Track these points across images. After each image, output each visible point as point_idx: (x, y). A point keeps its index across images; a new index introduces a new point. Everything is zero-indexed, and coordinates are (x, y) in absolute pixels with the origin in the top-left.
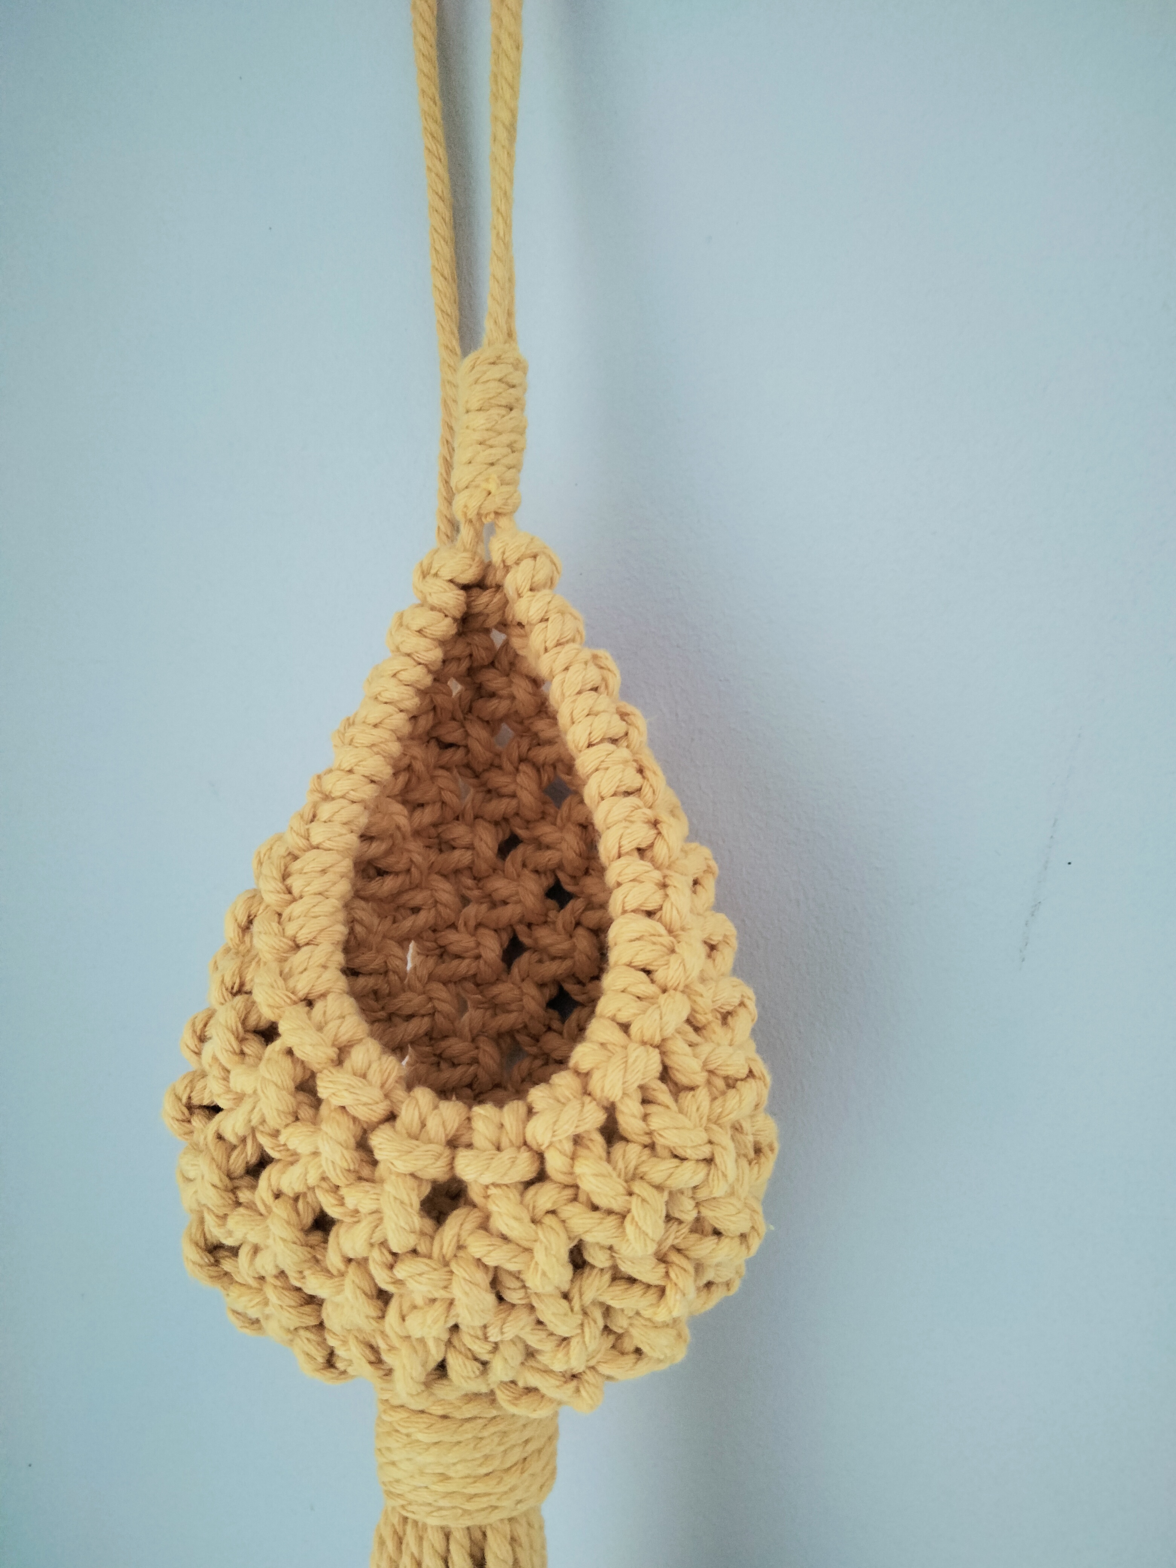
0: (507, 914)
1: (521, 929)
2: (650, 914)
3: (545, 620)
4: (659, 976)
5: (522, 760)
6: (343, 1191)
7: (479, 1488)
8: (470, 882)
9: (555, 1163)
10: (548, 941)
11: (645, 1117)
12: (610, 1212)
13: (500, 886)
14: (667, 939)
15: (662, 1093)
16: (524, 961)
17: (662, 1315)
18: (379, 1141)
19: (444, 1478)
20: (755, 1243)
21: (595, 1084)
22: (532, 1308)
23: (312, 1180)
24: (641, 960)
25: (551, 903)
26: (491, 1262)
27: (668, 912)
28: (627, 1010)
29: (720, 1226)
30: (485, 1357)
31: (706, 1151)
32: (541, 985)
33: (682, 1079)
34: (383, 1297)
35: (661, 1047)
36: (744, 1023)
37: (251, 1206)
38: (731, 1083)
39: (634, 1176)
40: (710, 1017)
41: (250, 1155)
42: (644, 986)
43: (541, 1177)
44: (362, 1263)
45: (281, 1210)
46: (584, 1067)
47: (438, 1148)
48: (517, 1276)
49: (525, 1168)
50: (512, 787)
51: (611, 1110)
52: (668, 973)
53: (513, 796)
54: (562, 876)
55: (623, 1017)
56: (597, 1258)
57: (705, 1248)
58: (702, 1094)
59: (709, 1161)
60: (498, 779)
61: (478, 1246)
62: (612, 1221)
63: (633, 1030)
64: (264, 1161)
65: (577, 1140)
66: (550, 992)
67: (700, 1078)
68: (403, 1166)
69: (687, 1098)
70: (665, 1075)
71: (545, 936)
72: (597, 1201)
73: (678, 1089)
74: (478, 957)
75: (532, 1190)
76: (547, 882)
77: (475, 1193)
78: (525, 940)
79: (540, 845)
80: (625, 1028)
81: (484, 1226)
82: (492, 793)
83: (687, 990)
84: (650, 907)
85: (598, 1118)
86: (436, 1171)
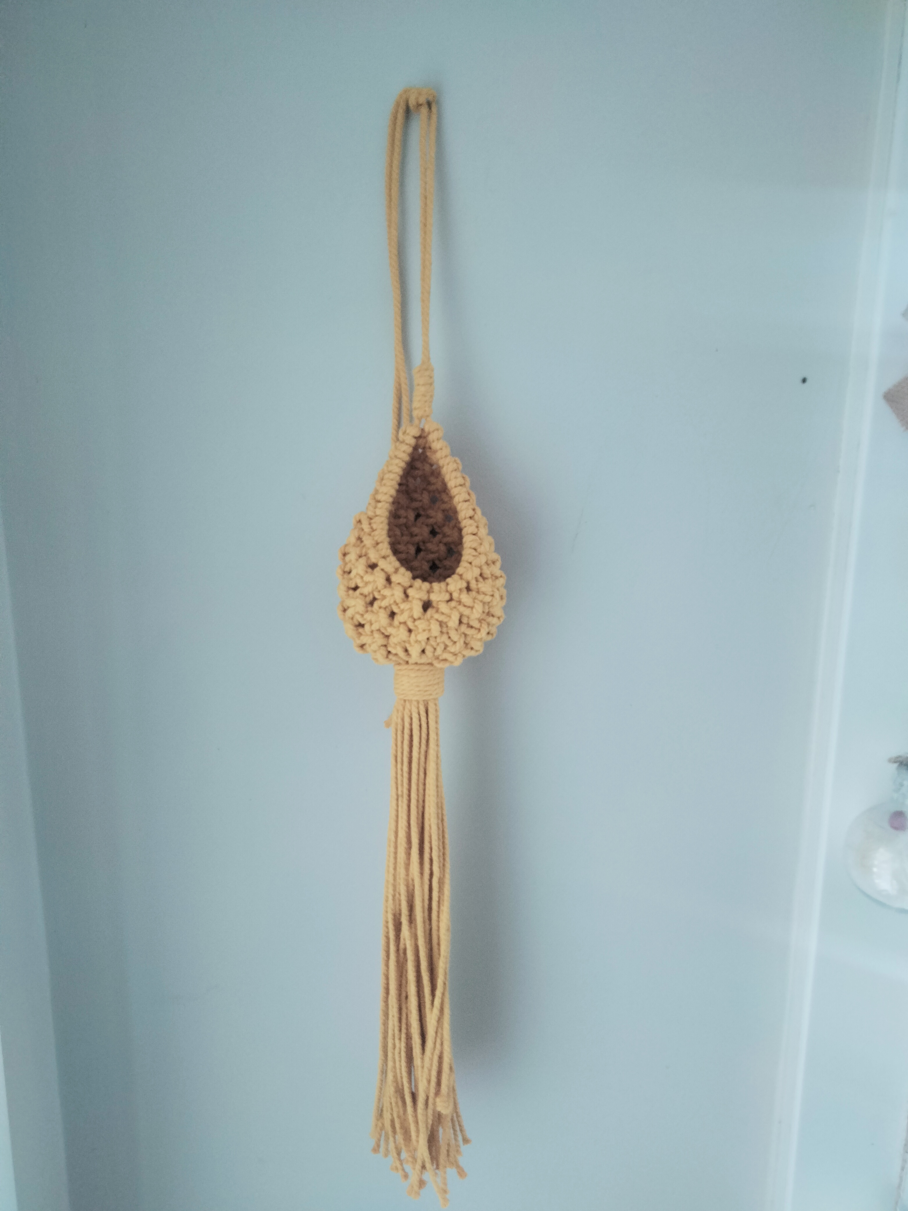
0: (417, 539)
1: (421, 544)
2: (474, 534)
3: (441, 449)
4: (479, 550)
5: (424, 489)
6: (400, 605)
7: (427, 688)
8: (405, 529)
9: (455, 595)
10: (431, 547)
11: (477, 585)
12: (469, 607)
13: (415, 530)
14: (479, 541)
15: (480, 579)
16: (422, 554)
17: (479, 636)
18: (410, 592)
19: (418, 686)
20: (502, 620)
21: (464, 576)
22: (448, 633)
23: (392, 602)
24: (473, 546)
25: (431, 536)
26: (440, 619)
27: (479, 534)
28: (471, 559)
29: (494, 614)
30: (435, 646)
31: (491, 593)
32: (428, 562)
33: (485, 576)
34: (410, 631)
35: (480, 567)
36: (498, 564)
37: (372, 612)
38: (497, 578)
39: (475, 599)
40: (491, 562)
41: (371, 597)
42: (474, 553)
43: (451, 599)
44: (405, 623)
45: (382, 611)
46: (460, 573)
47: (425, 592)
48: (446, 623)
49: (447, 597)
50: (421, 498)
51: (468, 583)
52: (481, 549)
53: (421, 501)
54: (435, 527)
55: (470, 561)
56: (465, 620)
57: (490, 619)
58: (490, 580)
59: (492, 596)
60: (416, 496)
61: (436, 616)
62: (470, 609)
63: (473, 564)
64: (375, 599)
65: (461, 590)
66: (431, 564)
67: (490, 576)
68: (417, 596)
69: (486, 581)
70: (481, 575)
71: (430, 546)
72: (466, 604)
73: (484, 579)
74: (408, 553)
75: (449, 603)
76: (430, 529)
77: (434, 604)
78: (423, 548)
79: (428, 517)
80: (470, 563)
81: (437, 611)
82: (412, 500)
83: (486, 554)
84: (475, 533)
85: (465, 585)
86: (425, 598)
